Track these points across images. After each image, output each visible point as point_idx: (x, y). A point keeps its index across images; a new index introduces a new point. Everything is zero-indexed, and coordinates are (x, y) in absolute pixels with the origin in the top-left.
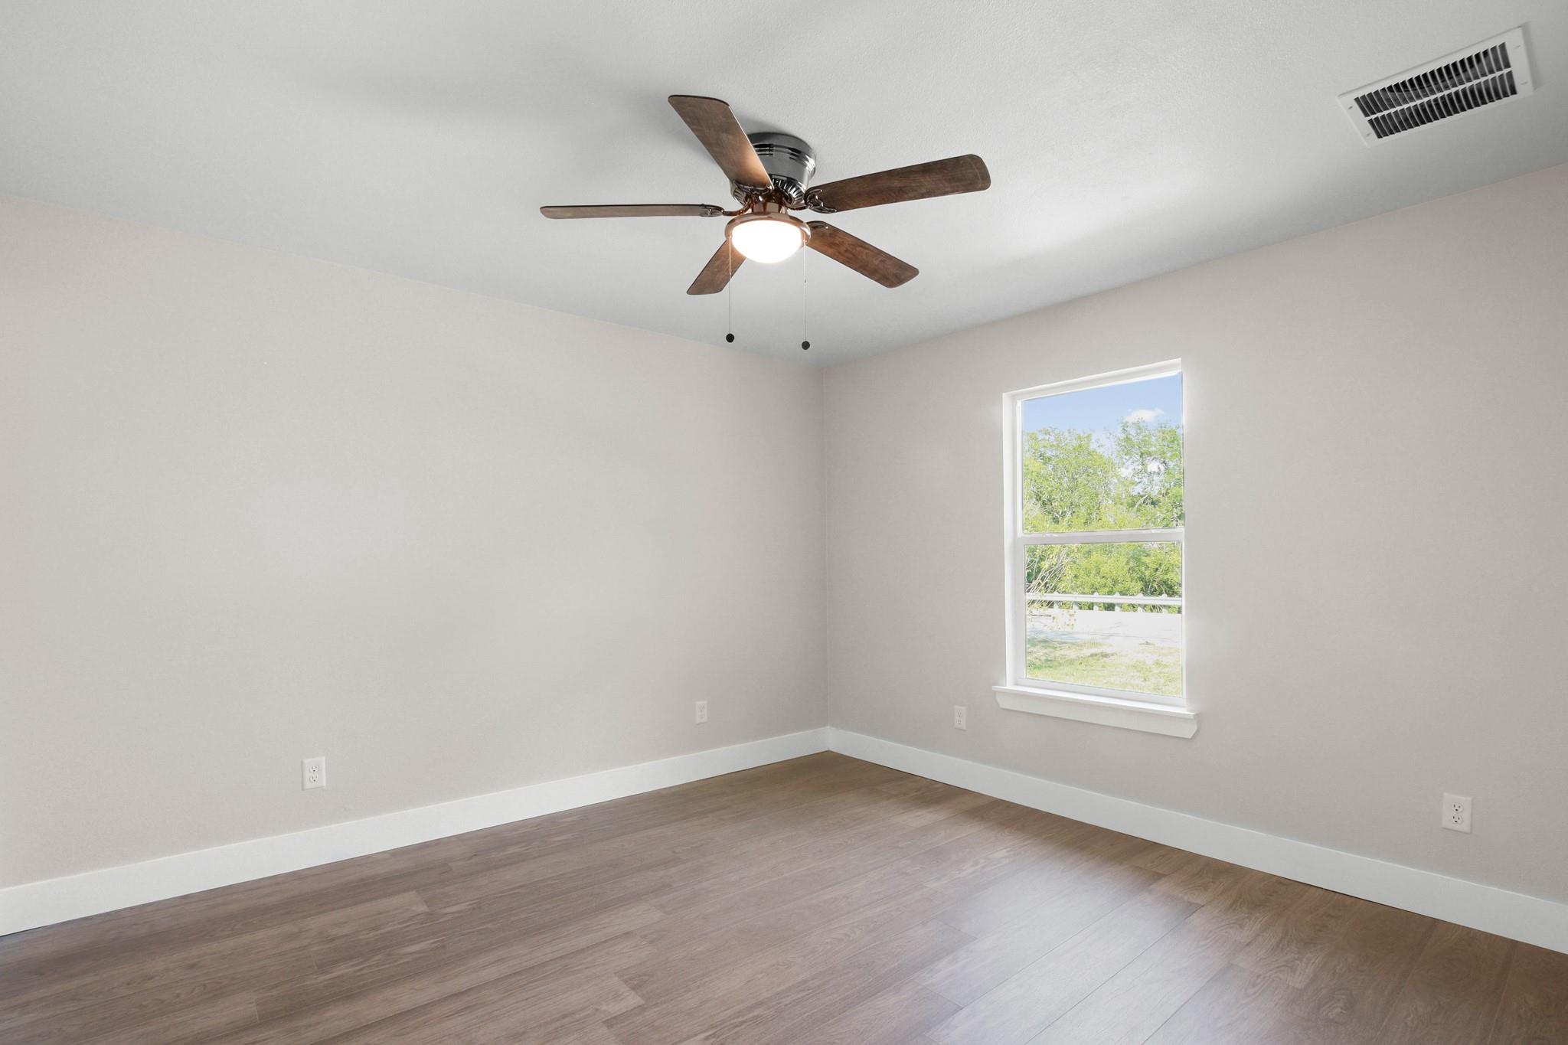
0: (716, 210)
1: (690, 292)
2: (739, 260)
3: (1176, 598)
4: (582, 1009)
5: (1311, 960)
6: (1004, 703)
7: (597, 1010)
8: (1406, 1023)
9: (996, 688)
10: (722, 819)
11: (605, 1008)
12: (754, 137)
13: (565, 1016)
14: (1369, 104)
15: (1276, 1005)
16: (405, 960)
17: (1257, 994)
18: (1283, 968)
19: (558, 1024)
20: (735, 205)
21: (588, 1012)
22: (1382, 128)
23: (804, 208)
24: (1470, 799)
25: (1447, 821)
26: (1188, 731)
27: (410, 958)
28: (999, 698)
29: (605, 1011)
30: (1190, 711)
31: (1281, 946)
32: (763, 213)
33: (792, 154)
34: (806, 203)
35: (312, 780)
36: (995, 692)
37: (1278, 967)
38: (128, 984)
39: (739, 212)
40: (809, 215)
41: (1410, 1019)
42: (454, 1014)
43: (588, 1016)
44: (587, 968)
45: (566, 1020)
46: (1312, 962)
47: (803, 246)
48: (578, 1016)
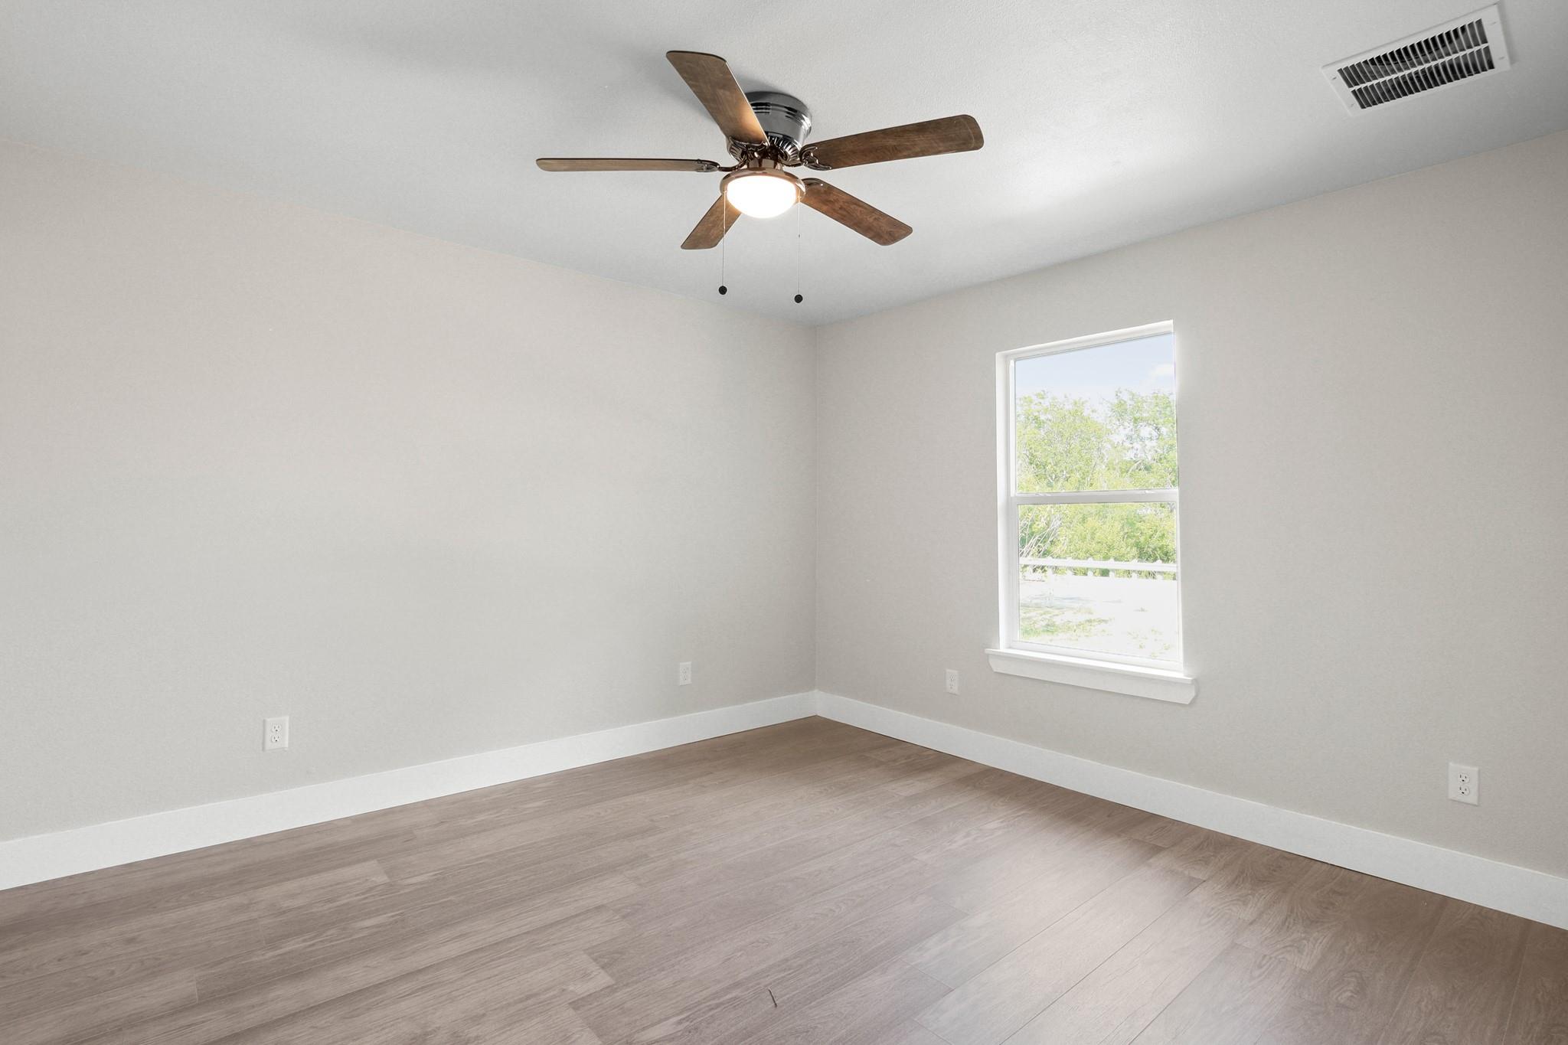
0: (712, 166)
1: (684, 246)
2: (734, 215)
3: (1171, 564)
4: (547, 990)
5: (1318, 939)
6: (998, 667)
7: (564, 990)
8: (1420, 1009)
9: (988, 651)
10: (703, 786)
11: (571, 988)
12: (751, 96)
13: (528, 998)
14: (1352, 75)
15: (1283, 988)
16: (361, 935)
17: (1264, 976)
18: (1289, 949)
19: (520, 1006)
20: (731, 161)
21: (555, 992)
22: (1366, 99)
23: (799, 165)
24: (1476, 769)
25: (1454, 793)
26: (1186, 697)
27: (365, 933)
28: (992, 662)
29: (572, 991)
30: (1187, 676)
31: (1287, 924)
32: (758, 169)
33: (788, 113)
34: (801, 160)
35: (274, 740)
36: (988, 655)
37: (1284, 948)
38: (59, 960)
39: (734, 168)
40: (804, 172)
41: (1423, 1004)
42: (408, 995)
43: (555, 996)
44: (554, 945)
45: (530, 1002)
46: (1319, 941)
47: (797, 202)
48: (543, 997)
